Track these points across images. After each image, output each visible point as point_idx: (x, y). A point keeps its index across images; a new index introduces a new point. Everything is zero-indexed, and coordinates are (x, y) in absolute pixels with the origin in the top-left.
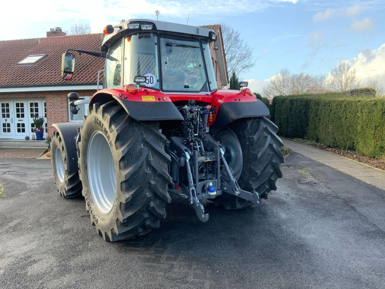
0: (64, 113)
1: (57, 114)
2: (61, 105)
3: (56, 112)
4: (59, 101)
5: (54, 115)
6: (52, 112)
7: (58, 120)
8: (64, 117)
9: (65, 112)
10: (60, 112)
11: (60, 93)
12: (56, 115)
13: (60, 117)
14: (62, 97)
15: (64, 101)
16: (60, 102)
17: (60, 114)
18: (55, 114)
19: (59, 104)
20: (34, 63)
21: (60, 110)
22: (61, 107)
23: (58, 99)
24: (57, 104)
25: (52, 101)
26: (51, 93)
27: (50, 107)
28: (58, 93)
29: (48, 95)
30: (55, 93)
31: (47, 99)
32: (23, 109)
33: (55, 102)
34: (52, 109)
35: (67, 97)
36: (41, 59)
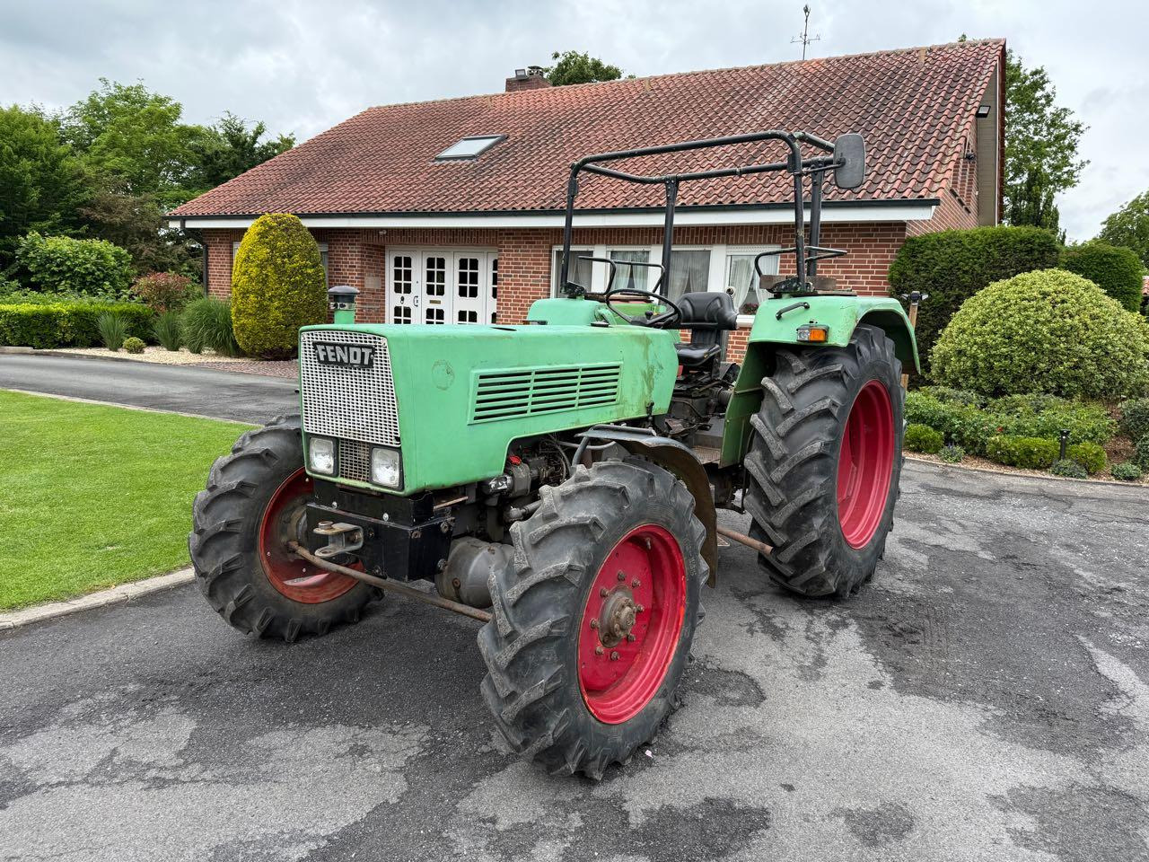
1: (523, 289)
2: (533, 268)
3: (522, 285)
4: (530, 255)
5: (515, 293)
6: (511, 284)
7: (523, 305)
10: (531, 285)
12: (520, 293)
14: (537, 247)
15: (541, 256)
16: (532, 260)
17: (529, 289)
18: (518, 289)
19: (529, 264)
20: (474, 157)
21: (529, 281)
22: (534, 272)
23: (528, 251)
24: (524, 264)
25: (513, 255)
26: (511, 234)
27: (507, 272)
28: (529, 234)
29: (504, 238)
30: (522, 234)
31: (501, 251)
32: (443, 273)
33: (521, 259)
34: (511, 276)
35: (551, 247)
36: (490, 147)
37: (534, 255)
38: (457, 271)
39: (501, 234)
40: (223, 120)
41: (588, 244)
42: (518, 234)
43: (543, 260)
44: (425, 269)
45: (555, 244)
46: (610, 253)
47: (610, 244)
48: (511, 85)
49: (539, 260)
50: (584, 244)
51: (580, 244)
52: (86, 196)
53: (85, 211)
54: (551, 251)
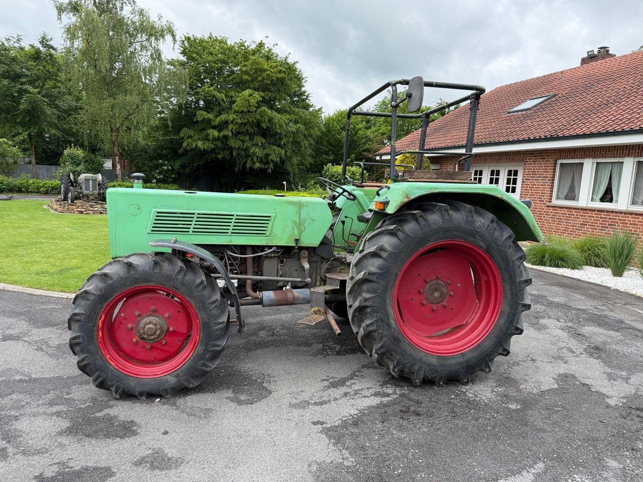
0: (546, 188)
1: (536, 188)
2: (543, 174)
3: (535, 185)
4: (542, 166)
5: (531, 190)
6: (529, 185)
7: (535, 198)
8: (545, 193)
9: (548, 185)
10: (541, 185)
11: (545, 153)
12: (534, 190)
13: (539, 193)
14: (547, 161)
15: (549, 166)
16: (543, 169)
17: (540, 188)
18: (533, 187)
19: (541, 172)
20: (529, 109)
21: (540, 182)
22: (544, 177)
23: (541, 164)
24: (538, 172)
25: (532, 167)
26: (533, 154)
27: (528, 177)
28: (543, 153)
29: (528, 157)
30: (539, 153)
31: (525, 164)
32: (498, 178)
33: (537, 169)
34: (530, 180)
35: (556, 161)
36: (543, 102)
37: (545, 167)
38: (506, 177)
39: (527, 154)
40: (438, 103)
41: (579, 158)
42: (536, 154)
43: (550, 169)
44: (489, 177)
45: (559, 159)
46: (595, 164)
47: (594, 158)
48: (584, 61)
49: (547, 169)
50: (577, 158)
51: (574, 158)
52: (367, 146)
53: (365, 153)
54: (555, 164)
